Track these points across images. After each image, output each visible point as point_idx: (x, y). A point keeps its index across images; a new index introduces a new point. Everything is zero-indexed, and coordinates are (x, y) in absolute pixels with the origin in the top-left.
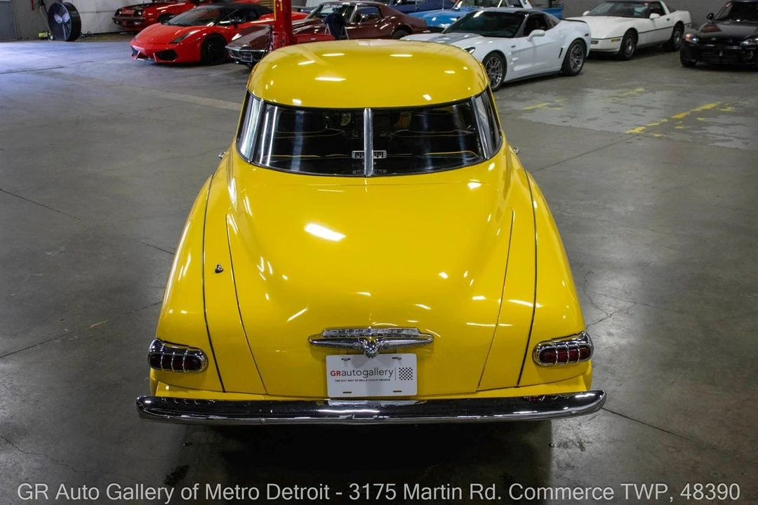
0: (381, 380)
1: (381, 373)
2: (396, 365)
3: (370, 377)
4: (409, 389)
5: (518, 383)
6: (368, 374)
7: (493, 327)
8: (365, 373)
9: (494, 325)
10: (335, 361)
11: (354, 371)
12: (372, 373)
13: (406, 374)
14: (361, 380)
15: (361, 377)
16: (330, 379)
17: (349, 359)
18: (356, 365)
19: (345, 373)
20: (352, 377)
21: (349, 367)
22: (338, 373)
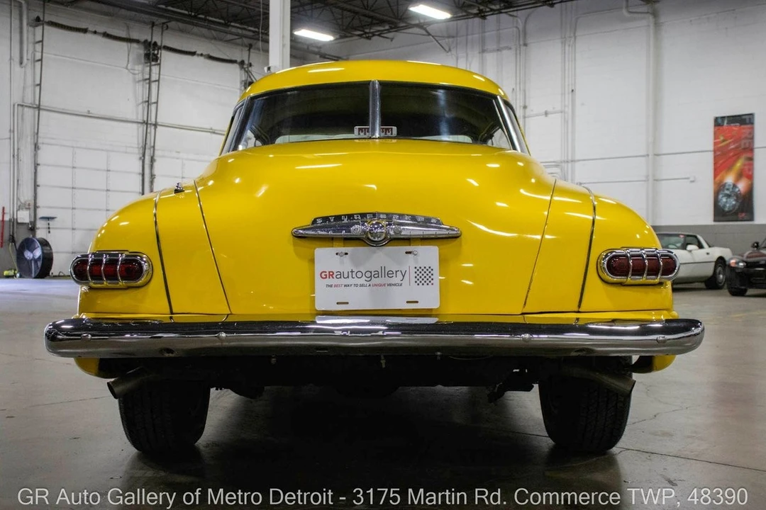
0: (390, 285)
1: (389, 274)
2: (410, 264)
3: (375, 281)
4: (428, 298)
5: (579, 306)
6: (372, 275)
7: (537, 239)
8: (368, 274)
9: (539, 237)
10: (327, 257)
11: (352, 272)
12: (377, 274)
13: (424, 276)
14: (362, 285)
15: (362, 281)
16: (320, 283)
17: (346, 254)
18: (356, 262)
19: (341, 275)
20: (350, 281)
21: (346, 265)
22: (331, 274)
